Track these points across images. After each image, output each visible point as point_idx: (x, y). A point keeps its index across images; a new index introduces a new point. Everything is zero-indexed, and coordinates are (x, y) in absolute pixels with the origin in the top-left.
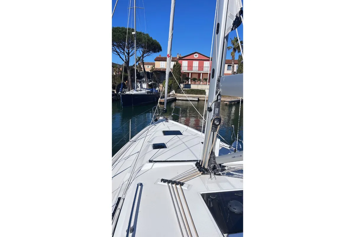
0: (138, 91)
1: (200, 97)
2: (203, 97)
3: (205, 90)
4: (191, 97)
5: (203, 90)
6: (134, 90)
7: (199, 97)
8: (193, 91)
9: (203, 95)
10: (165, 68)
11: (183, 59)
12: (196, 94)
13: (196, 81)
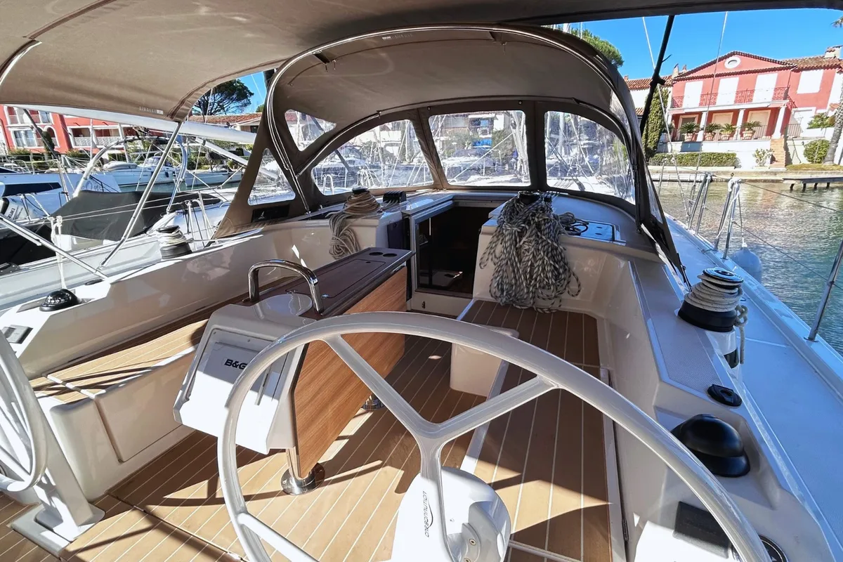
1: (717, 173)
2: (724, 173)
3: (734, 155)
4: (687, 172)
5: (728, 155)
7: (714, 172)
11: (689, 76)
12: (704, 166)
13: (715, 134)
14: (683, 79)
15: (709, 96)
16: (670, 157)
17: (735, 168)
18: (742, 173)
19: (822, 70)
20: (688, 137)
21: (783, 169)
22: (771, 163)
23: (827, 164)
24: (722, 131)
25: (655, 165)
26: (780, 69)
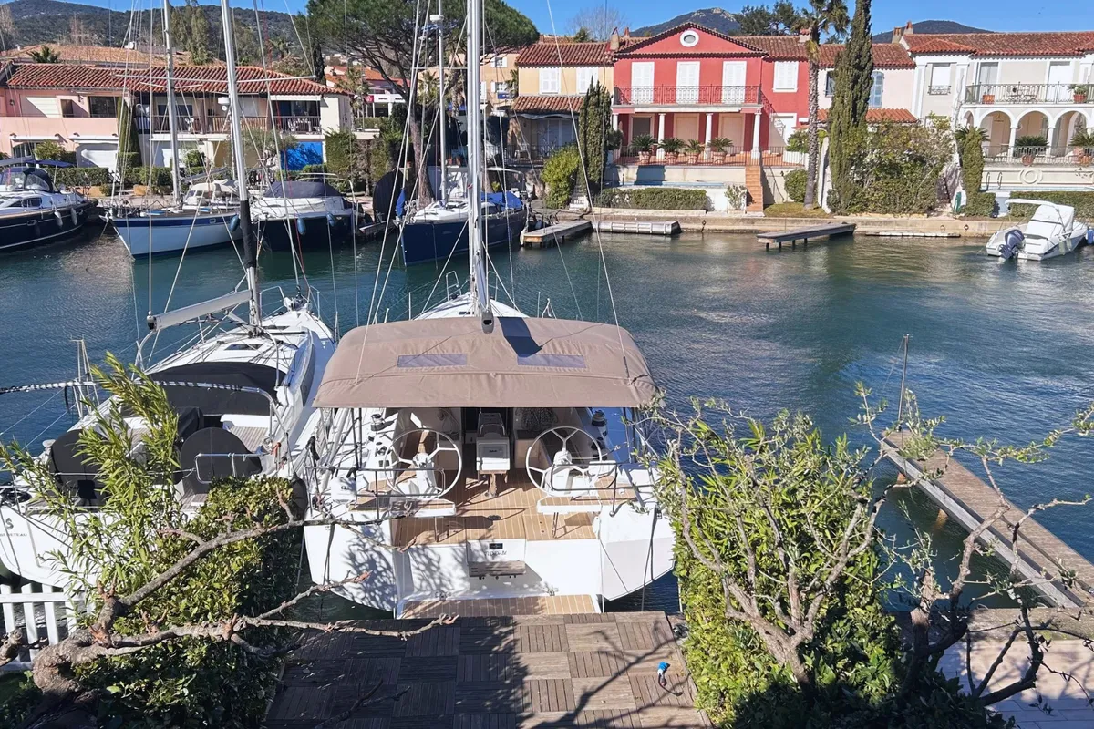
0: (451, 207)
1: (685, 220)
2: (695, 220)
3: (703, 193)
4: (648, 219)
5: (696, 193)
6: (438, 203)
7: (681, 219)
8: (659, 196)
9: (695, 212)
10: (560, 94)
11: (635, 53)
12: (668, 209)
13: (678, 153)
14: (628, 57)
15: (665, 87)
16: (623, 194)
17: (707, 211)
18: (715, 221)
19: (797, 62)
20: (643, 158)
21: (760, 214)
22: (747, 205)
23: (808, 207)
24: (686, 150)
25: (603, 205)
26: (748, 56)
